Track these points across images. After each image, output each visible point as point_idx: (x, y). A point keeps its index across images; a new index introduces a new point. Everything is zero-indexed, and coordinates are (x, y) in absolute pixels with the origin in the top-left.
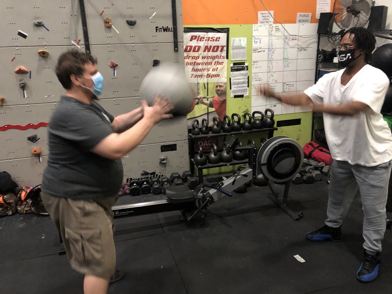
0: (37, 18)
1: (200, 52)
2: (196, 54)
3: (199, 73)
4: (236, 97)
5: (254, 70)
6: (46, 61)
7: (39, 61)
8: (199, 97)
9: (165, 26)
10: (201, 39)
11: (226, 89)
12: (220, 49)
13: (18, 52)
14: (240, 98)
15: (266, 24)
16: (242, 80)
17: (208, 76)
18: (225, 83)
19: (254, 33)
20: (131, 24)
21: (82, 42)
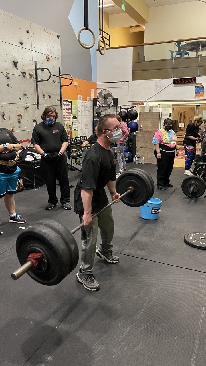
0: (25, 91)
2: (64, 111)
3: (65, 119)
5: (78, 119)
6: (26, 111)
7: (24, 110)
10: (65, 105)
11: (72, 126)
12: (70, 110)
13: (19, 106)
14: (75, 131)
15: (80, 100)
16: (75, 123)
17: (67, 120)
18: (72, 124)
19: (78, 104)
20: (50, 97)
21: (37, 103)
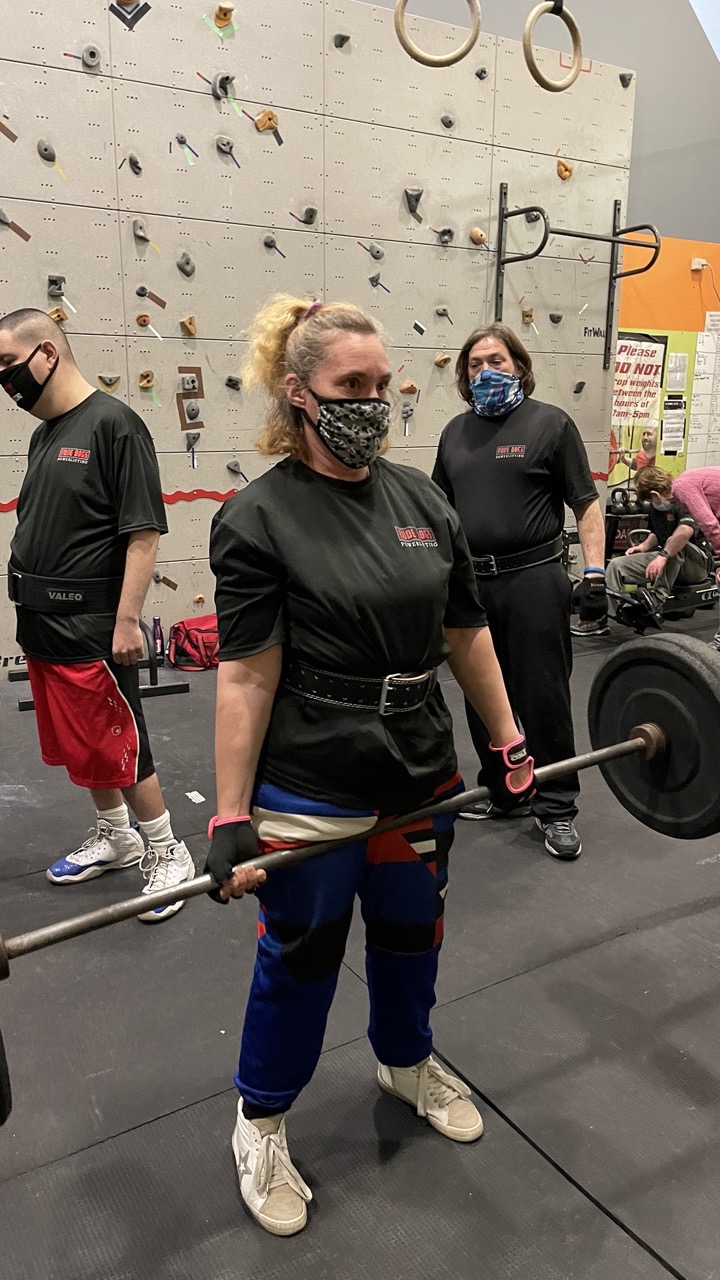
0: (441, 302)
1: (629, 373)
2: (623, 377)
3: (624, 409)
4: (667, 453)
5: (693, 410)
6: (441, 374)
7: (433, 372)
8: (620, 450)
9: (596, 328)
10: (632, 352)
11: (656, 438)
12: (654, 371)
13: (409, 357)
14: (671, 457)
15: (714, 332)
16: (676, 426)
17: (636, 414)
18: (656, 429)
19: (699, 348)
20: (555, 319)
